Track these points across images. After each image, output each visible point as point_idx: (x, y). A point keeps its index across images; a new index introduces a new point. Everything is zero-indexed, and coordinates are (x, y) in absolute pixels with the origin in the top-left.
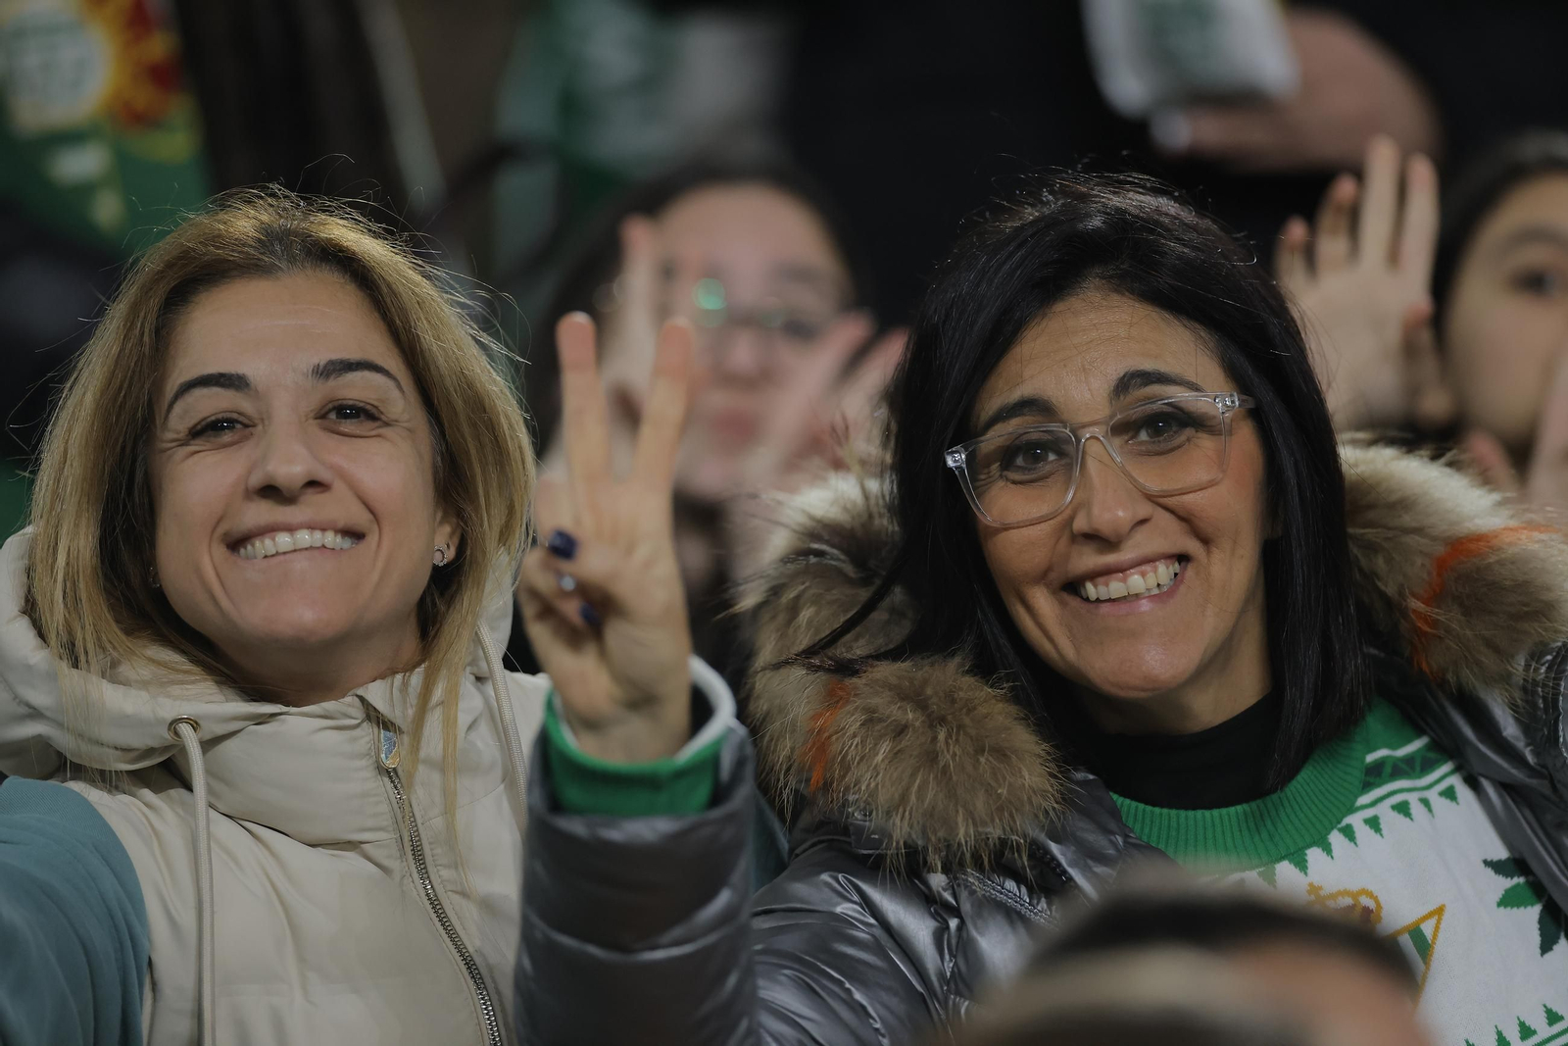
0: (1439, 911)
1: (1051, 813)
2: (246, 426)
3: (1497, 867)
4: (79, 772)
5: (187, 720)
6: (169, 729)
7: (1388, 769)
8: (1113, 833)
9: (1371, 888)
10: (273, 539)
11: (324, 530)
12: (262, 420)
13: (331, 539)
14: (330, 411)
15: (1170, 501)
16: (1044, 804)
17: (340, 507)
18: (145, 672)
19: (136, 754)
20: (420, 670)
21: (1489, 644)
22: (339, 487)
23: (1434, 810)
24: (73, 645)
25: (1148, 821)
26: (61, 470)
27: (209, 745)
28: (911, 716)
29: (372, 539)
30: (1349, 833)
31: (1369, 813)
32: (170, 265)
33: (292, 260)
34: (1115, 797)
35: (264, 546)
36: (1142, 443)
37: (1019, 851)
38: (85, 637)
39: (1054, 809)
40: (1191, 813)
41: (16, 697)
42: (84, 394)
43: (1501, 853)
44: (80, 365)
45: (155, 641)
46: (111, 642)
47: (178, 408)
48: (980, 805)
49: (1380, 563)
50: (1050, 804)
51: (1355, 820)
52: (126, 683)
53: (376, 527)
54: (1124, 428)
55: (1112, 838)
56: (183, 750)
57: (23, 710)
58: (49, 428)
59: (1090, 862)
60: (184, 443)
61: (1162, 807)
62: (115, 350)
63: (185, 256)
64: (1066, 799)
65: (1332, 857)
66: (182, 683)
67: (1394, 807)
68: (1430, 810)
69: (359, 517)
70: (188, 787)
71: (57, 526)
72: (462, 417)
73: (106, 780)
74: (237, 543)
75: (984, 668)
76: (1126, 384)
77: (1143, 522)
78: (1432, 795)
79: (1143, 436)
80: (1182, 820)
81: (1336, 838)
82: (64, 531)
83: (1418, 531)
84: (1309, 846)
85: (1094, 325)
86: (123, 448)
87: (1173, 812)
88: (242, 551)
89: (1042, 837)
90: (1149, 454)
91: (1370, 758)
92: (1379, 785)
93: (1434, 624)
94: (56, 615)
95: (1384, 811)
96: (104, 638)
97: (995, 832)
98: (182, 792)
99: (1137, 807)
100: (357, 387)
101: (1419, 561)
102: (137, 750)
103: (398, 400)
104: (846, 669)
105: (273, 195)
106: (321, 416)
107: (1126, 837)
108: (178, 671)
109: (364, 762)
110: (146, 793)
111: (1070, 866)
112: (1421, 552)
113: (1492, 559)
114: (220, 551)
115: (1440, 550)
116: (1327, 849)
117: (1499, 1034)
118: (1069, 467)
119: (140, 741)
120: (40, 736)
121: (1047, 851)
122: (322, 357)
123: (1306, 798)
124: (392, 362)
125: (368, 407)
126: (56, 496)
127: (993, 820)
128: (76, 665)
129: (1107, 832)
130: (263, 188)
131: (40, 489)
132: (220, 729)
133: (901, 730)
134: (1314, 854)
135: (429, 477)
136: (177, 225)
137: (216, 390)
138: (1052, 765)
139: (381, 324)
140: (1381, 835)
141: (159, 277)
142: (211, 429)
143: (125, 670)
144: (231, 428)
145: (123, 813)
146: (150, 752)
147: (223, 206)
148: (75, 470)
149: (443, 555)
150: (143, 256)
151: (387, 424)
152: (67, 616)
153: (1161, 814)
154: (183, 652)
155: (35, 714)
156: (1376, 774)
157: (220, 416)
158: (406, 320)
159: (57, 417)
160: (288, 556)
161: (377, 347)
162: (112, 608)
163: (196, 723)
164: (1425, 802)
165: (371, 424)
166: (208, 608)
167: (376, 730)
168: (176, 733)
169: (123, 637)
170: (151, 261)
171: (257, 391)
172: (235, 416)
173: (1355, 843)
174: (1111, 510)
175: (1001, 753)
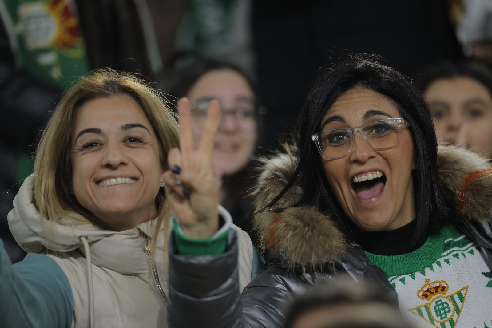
0: (467, 287)
1: (343, 254)
2: (101, 145)
3: (486, 274)
4: (51, 252)
5: (84, 237)
6: (78, 239)
7: (452, 244)
8: (363, 261)
9: (445, 280)
10: (110, 181)
11: (125, 177)
12: (106, 143)
13: (128, 180)
14: (127, 140)
15: (381, 152)
16: (341, 251)
17: (131, 170)
18: (70, 221)
19: (67, 247)
20: (157, 219)
21: (481, 205)
22: (130, 164)
23: (466, 256)
24: (47, 213)
25: (375, 259)
26: (43, 158)
27: (91, 244)
28: (299, 224)
29: (141, 180)
30: (439, 264)
31: (446, 258)
32: (76, 94)
33: (115, 92)
34: (365, 252)
35: (107, 182)
36: (373, 134)
37: (332, 266)
38: (51, 210)
39: (344, 253)
40: (388, 257)
41: (30, 229)
42: (50, 134)
43: (487, 270)
44: (48, 125)
45: (73, 211)
46: (59, 212)
47: (79, 139)
48: (320, 251)
49: (448, 180)
50: (343, 251)
51: (441, 260)
52: (64, 225)
53: (142, 177)
54: (368, 129)
55: (363, 263)
56: (83, 246)
57: (32, 233)
58: (39, 145)
59: (355, 270)
60: (81, 150)
61: (379, 255)
62: (59, 121)
63: (80, 91)
64: (349, 250)
65: (433, 271)
66: (81, 224)
67: (453, 256)
68: (465, 257)
69: (136, 173)
70: (84, 256)
71: (42, 176)
72: (168, 140)
73: (58, 254)
74: (98, 182)
75: (323, 209)
76: (368, 114)
77: (372, 157)
78: (466, 253)
79: (374, 132)
80: (386, 259)
81: (435, 265)
82: (44, 178)
83: (460, 170)
84: (426, 267)
85: (359, 97)
86: (62, 151)
87: (383, 256)
88: (100, 184)
89: (340, 261)
90: (376, 137)
91: (446, 241)
92: (449, 249)
93: (464, 198)
94: (42, 203)
95: (450, 257)
96: (57, 211)
97: (324, 260)
98: (83, 258)
99: (372, 255)
100: (135, 132)
101: (460, 179)
102: (68, 245)
103: (149, 136)
104: (280, 211)
105: (108, 71)
106: (124, 141)
107: (367, 263)
108: (80, 221)
109: (140, 249)
110: (72, 258)
111: (349, 270)
112: (461, 177)
113: (482, 178)
114: (93, 184)
115: (466, 176)
116: (432, 268)
117: (485, 325)
118: (350, 141)
119: (69, 243)
120: (37, 241)
121: (341, 266)
122: (124, 123)
123: (425, 253)
124: (146, 124)
125: (139, 138)
126: (41, 166)
127: (324, 256)
128: (48, 219)
129: (361, 261)
130: (105, 69)
131: (36, 164)
132: (95, 239)
133: (295, 228)
134: (427, 270)
135: (158, 160)
136: (78, 80)
137: (91, 134)
138: (344, 240)
139: (142, 112)
140: (449, 264)
141: (72, 98)
142: (90, 146)
143: (64, 220)
144: (96, 145)
145: (65, 264)
146: (72, 246)
147: (93, 74)
148: (47, 159)
149: (163, 184)
150: (68, 91)
151: (145, 144)
152: (45, 203)
153: (379, 257)
154: (82, 214)
155: (35, 234)
156: (448, 246)
157: (93, 142)
158: (150, 111)
159: (41, 141)
160: (115, 186)
161: (142, 120)
162: (59, 201)
163: (87, 237)
164: (464, 255)
165: (140, 144)
166: (89, 201)
167: (143, 239)
168: (81, 241)
169: (63, 210)
170: (70, 93)
171: (104, 134)
172: (97, 142)
173: (441, 267)
174: (362, 153)
175: (327, 235)
